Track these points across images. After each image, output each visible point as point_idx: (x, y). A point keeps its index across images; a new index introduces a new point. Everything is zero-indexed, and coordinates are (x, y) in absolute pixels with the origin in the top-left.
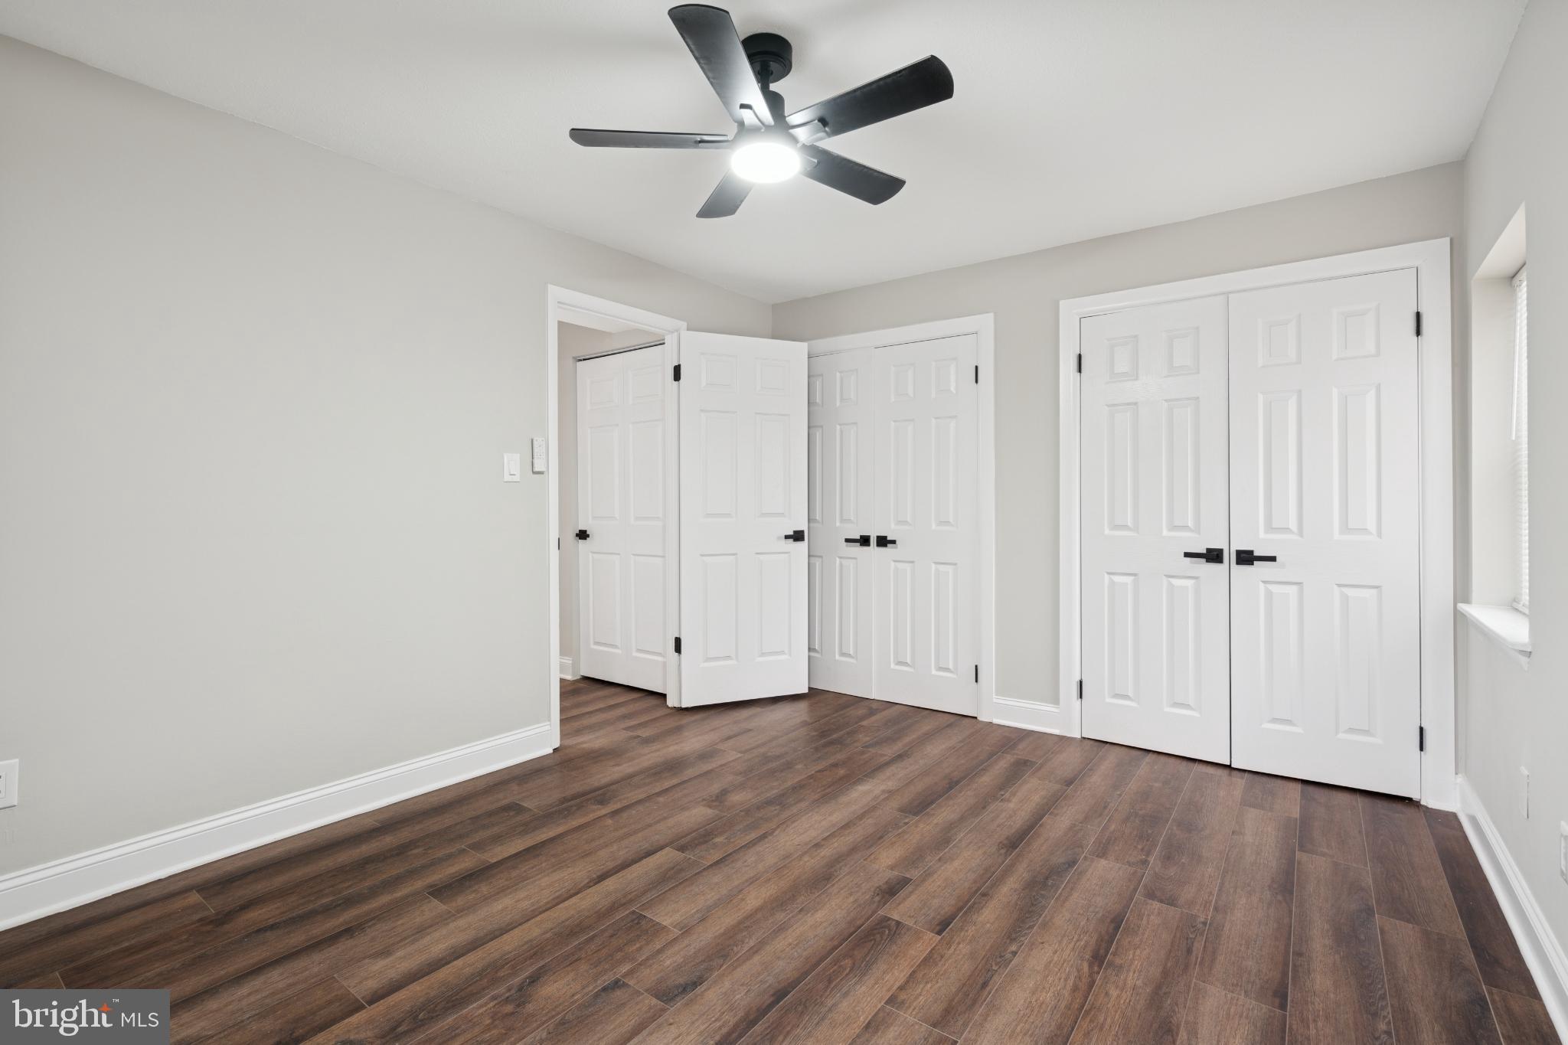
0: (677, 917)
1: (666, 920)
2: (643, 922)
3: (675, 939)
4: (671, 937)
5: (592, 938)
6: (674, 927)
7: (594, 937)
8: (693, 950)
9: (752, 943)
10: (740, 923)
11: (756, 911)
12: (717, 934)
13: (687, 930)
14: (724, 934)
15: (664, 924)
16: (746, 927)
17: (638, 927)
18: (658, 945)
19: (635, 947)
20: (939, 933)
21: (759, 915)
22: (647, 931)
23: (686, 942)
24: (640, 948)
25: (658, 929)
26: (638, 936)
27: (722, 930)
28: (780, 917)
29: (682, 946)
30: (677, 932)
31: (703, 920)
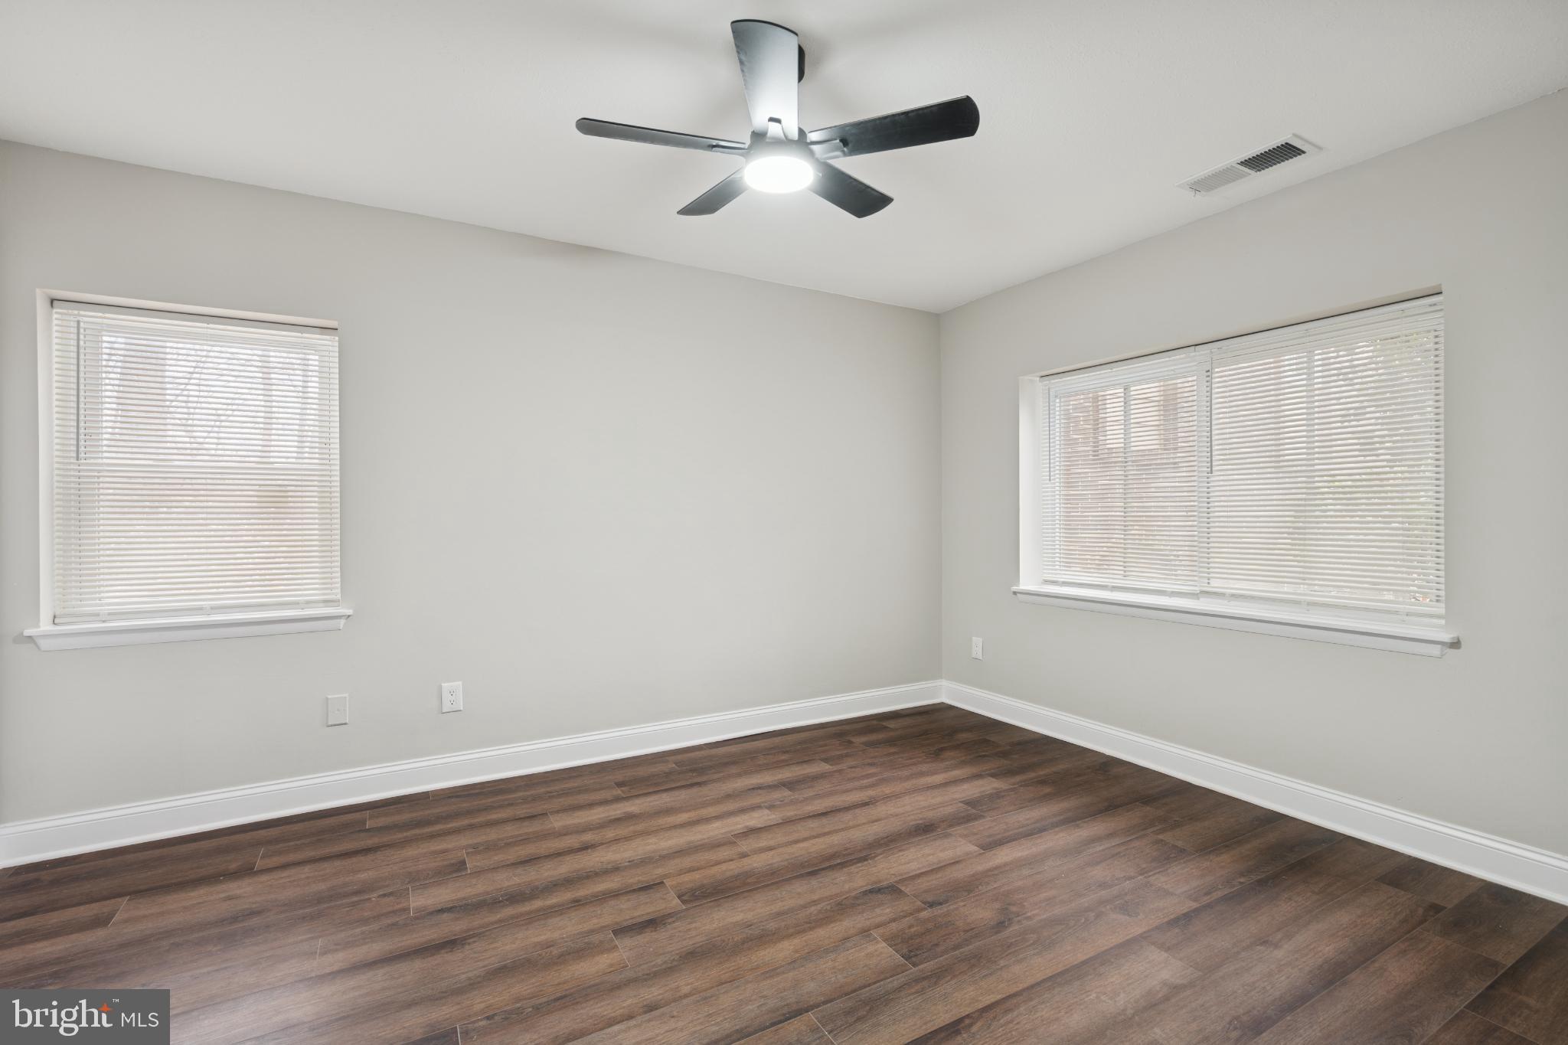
0: (871, 948)
1: (883, 948)
2: (905, 951)
3: (878, 926)
4: (881, 930)
5: (956, 948)
6: (875, 938)
7: (953, 948)
8: (865, 915)
9: (813, 908)
10: (811, 929)
11: (791, 935)
12: (838, 923)
13: (865, 933)
14: (831, 922)
15: (884, 944)
16: (809, 923)
17: (912, 948)
18: (894, 927)
19: (915, 929)
20: (662, 883)
21: (791, 931)
22: (902, 942)
23: (868, 923)
24: (910, 927)
25: (890, 940)
26: (911, 938)
27: (832, 925)
28: (772, 925)
29: (873, 920)
30: (874, 933)
31: (846, 939)
